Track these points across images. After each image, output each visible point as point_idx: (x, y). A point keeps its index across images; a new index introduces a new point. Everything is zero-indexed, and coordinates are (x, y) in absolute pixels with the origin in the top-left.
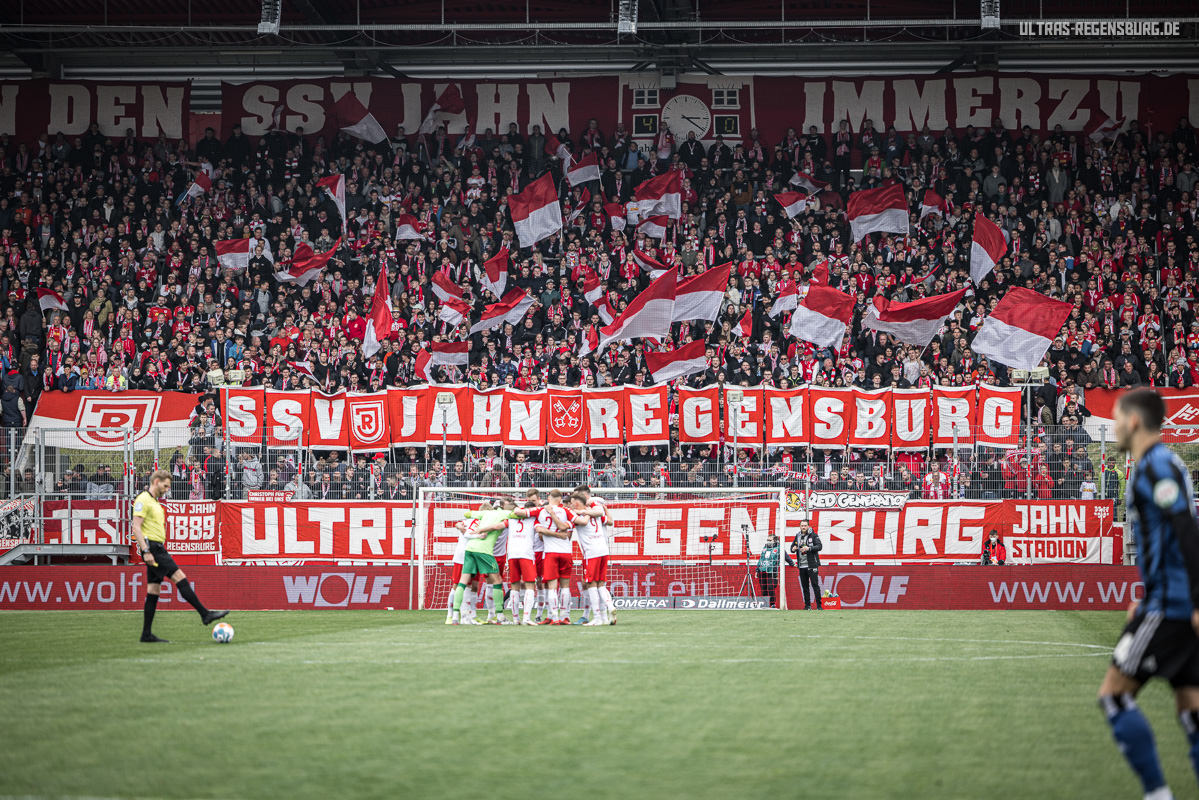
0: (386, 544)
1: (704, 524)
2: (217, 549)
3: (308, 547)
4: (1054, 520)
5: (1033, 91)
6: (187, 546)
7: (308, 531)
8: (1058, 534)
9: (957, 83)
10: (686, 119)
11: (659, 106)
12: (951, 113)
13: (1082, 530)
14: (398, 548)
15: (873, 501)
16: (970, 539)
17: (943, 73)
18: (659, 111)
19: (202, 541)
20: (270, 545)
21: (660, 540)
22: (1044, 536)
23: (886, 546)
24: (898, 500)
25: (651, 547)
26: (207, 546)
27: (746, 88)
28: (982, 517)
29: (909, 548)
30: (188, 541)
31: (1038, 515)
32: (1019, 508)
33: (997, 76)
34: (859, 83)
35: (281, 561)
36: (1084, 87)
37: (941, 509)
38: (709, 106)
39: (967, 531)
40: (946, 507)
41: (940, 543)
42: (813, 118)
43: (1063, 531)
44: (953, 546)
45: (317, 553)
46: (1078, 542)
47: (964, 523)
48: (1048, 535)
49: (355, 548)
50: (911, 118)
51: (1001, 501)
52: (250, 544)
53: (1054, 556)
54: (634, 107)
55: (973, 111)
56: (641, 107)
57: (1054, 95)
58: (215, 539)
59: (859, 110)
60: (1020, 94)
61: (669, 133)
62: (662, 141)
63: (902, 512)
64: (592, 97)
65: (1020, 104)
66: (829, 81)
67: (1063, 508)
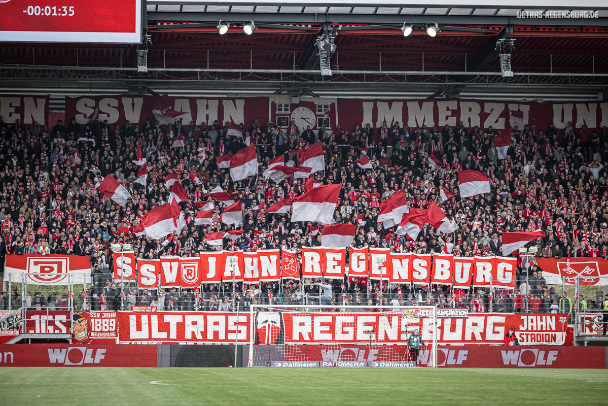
0: (204, 334)
1: (366, 324)
2: (117, 336)
3: (164, 335)
4: (540, 323)
5: (477, 108)
6: (101, 334)
7: (164, 327)
8: (542, 331)
9: (439, 103)
10: (303, 119)
11: (289, 113)
12: (436, 119)
13: (554, 328)
14: (210, 336)
15: (449, 314)
16: (498, 333)
17: (430, 99)
18: (290, 115)
19: (109, 332)
20: (144, 334)
21: (343, 332)
22: (535, 331)
23: (457, 335)
24: (462, 313)
25: (339, 336)
26: (112, 334)
27: (333, 104)
28: (504, 322)
29: (468, 337)
30: (101, 331)
31: (532, 321)
32: (522, 317)
33: (459, 101)
34: (390, 102)
35: (150, 342)
36: (502, 107)
37: (484, 317)
38: (315, 113)
39: (497, 329)
40: (486, 316)
41: (483, 335)
42: (367, 120)
43: (544, 329)
44: (490, 336)
45: (168, 338)
46: (552, 335)
47: (495, 325)
48: (537, 331)
49: (188, 335)
50: (416, 121)
51: (513, 314)
52: (134, 334)
53: (540, 341)
54: (277, 112)
55: (447, 118)
56: (280, 113)
57: (487, 110)
58: (116, 331)
59: (390, 116)
60: (470, 110)
61: (295, 126)
62: (293, 131)
63: (465, 319)
64: (256, 107)
65: (470, 115)
66: (375, 101)
67: (544, 317)
